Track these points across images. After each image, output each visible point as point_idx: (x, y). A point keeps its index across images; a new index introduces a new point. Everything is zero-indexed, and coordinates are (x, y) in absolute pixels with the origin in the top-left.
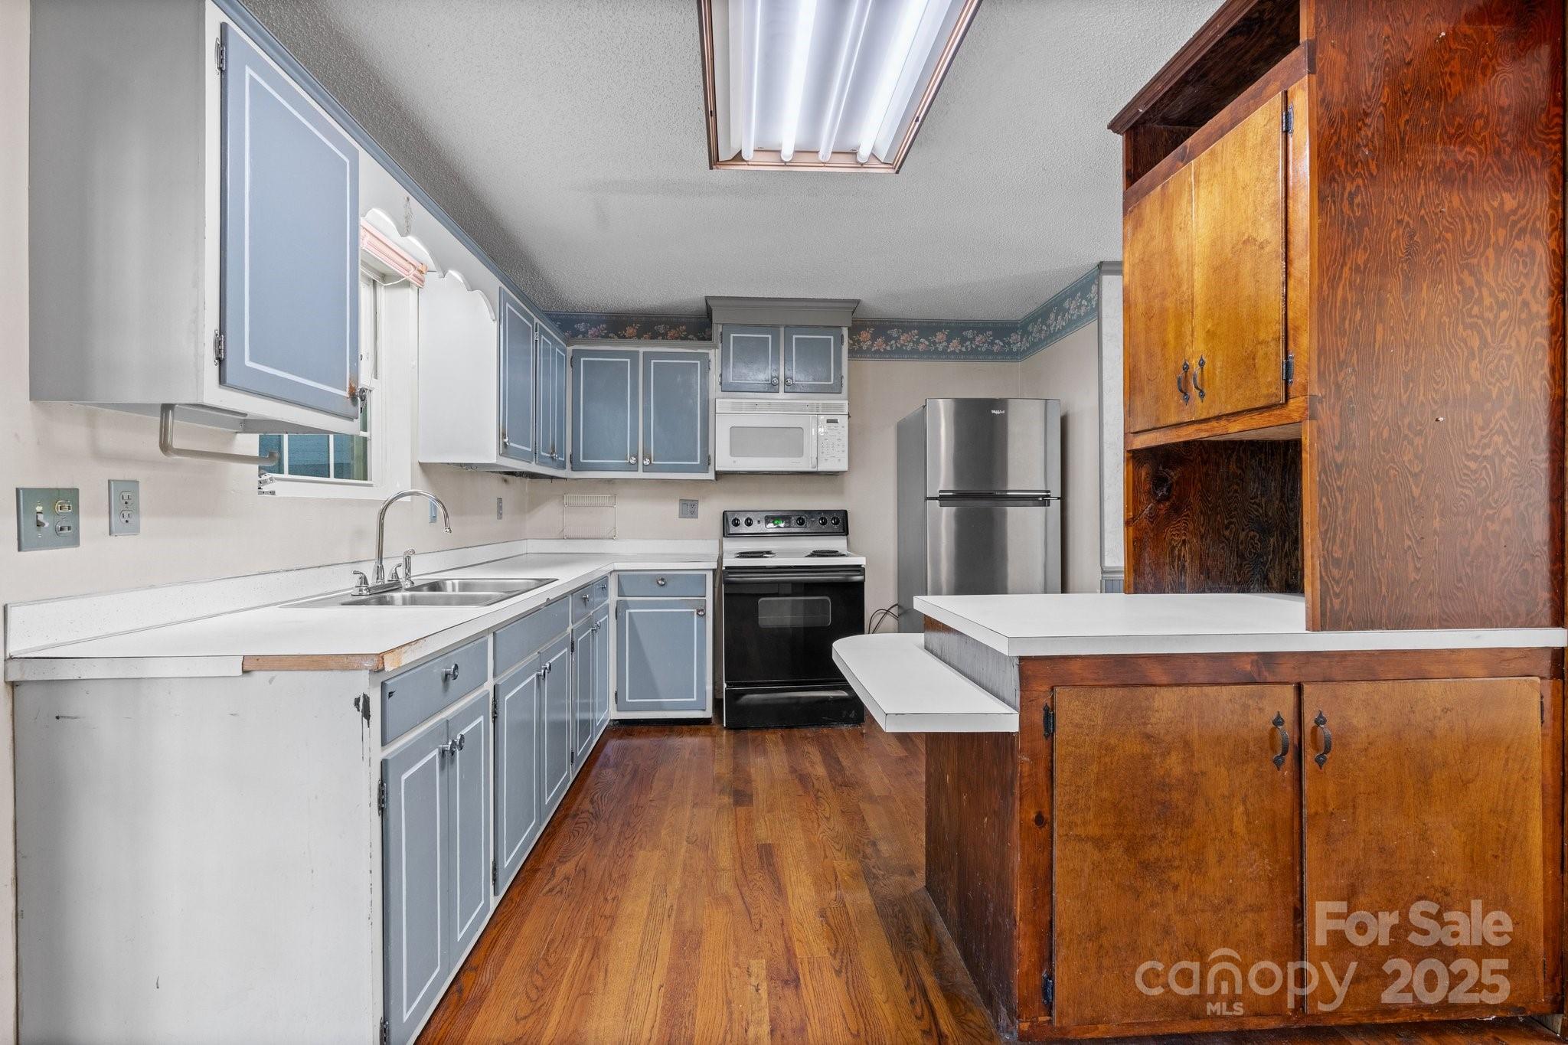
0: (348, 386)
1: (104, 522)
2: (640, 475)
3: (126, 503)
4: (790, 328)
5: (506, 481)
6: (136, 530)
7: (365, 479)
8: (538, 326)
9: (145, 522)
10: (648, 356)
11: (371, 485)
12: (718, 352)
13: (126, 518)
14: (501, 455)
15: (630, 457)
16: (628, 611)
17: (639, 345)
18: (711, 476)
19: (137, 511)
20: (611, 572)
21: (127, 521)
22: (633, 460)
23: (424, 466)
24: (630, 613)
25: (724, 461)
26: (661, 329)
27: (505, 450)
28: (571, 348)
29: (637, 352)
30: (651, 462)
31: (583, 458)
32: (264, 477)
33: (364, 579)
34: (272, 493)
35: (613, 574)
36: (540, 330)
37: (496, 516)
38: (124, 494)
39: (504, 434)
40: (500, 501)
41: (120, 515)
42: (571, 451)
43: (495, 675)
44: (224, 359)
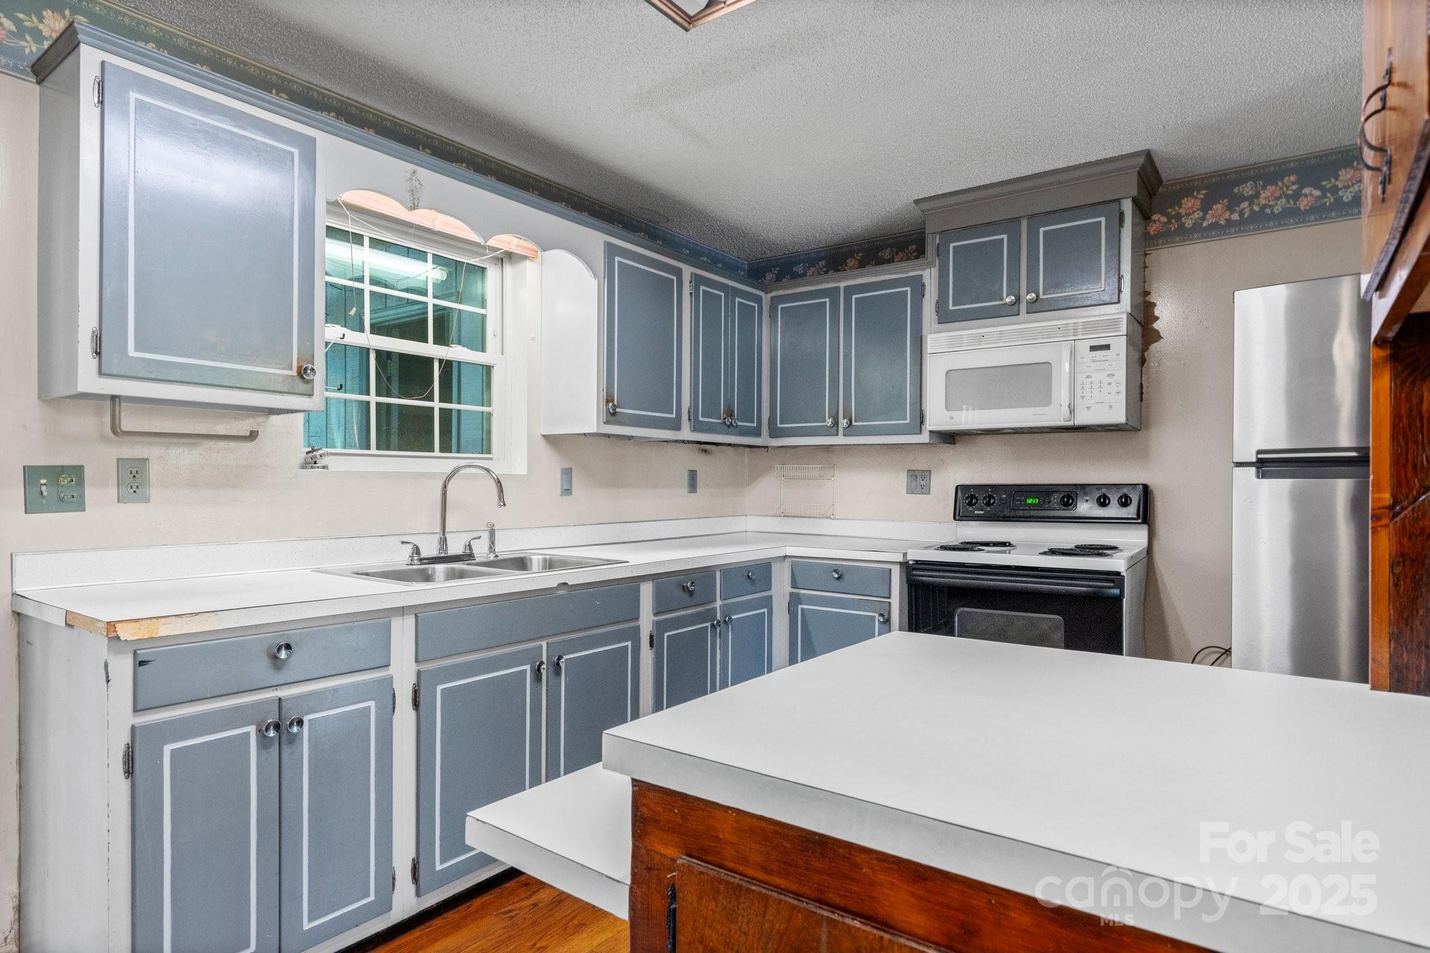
0: (295, 365)
1: (113, 492)
2: (840, 440)
3: (134, 477)
4: (1036, 219)
5: (704, 450)
6: (147, 500)
7: (489, 452)
8: (694, 276)
9: (154, 493)
10: (850, 291)
11: (491, 459)
12: (934, 271)
13: (135, 489)
14: (605, 422)
15: (829, 418)
16: (800, 607)
17: (839, 281)
18: (924, 438)
19: (146, 483)
20: (783, 558)
21: (135, 492)
22: (829, 422)
23: (549, 439)
24: (802, 609)
25: (938, 417)
26: (886, 254)
27: (612, 416)
28: (770, 295)
29: (838, 289)
30: (854, 423)
31: (780, 424)
32: (315, 453)
33: (417, 550)
34: (323, 467)
35: (787, 560)
36: (697, 281)
37: (686, 490)
38: (132, 469)
39: (609, 400)
40: (693, 475)
41: (129, 486)
42: (768, 415)
43: (417, 661)
44: (100, 352)
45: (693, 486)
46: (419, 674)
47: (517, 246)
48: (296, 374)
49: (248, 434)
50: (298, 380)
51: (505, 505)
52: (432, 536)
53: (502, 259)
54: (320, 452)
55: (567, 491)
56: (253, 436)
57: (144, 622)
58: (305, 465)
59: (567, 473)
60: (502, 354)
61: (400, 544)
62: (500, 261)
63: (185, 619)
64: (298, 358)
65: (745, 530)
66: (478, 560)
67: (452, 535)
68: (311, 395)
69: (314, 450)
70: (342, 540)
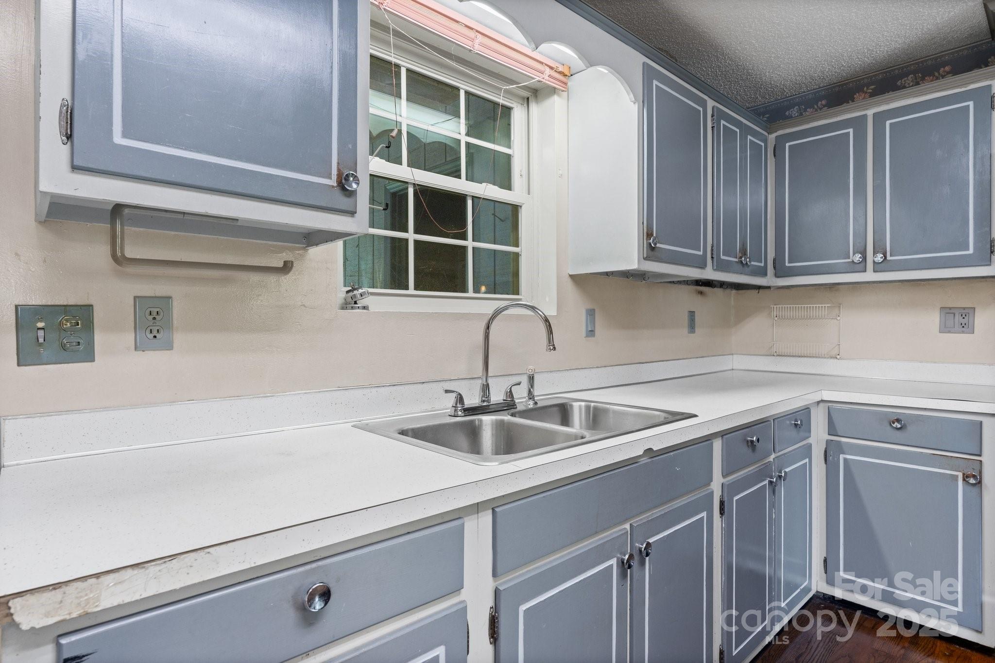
0: (334, 172)
1: (129, 338)
2: (870, 276)
3: (155, 319)
5: (701, 293)
6: (169, 346)
8: (715, 110)
9: (179, 338)
10: (879, 118)
13: (155, 333)
14: (645, 259)
15: (854, 254)
16: (842, 457)
17: (868, 107)
19: (169, 326)
20: (818, 403)
21: (155, 337)
22: (857, 258)
23: (575, 278)
24: (845, 460)
26: (909, 81)
27: (652, 252)
28: (774, 136)
29: (865, 116)
30: (889, 258)
31: (789, 262)
32: (355, 292)
33: (460, 399)
34: (364, 308)
35: (821, 405)
36: (718, 115)
37: (685, 330)
38: (151, 309)
39: (649, 235)
40: (692, 314)
41: (148, 331)
42: (774, 255)
43: (495, 574)
44: (71, 135)
45: (692, 327)
46: (497, 592)
47: (550, 76)
48: (335, 184)
49: (281, 265)
50: (337, 192)
51: (554, 349)
52: (472, 381)
53: (528, 99)
54: (360, 291)
55: (591, 333)
56: (287, 268)
57: (71, 589)
58: (345, 306)
59: (591, 313)
60: (529, 194)
61: (444, 393)
62: (526, 100)
63: (152, 569)
64: (338, 163)
65: (731, 368)
66: (520, 408)
67: (494, 379)
68: (352, 213)
69: (353, 289)
70: (383, 389)
